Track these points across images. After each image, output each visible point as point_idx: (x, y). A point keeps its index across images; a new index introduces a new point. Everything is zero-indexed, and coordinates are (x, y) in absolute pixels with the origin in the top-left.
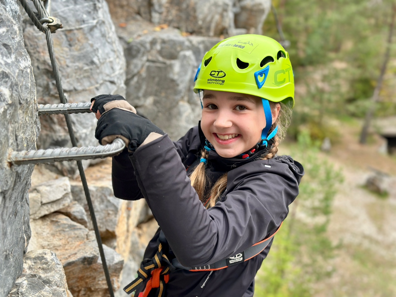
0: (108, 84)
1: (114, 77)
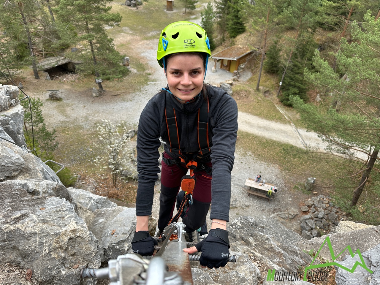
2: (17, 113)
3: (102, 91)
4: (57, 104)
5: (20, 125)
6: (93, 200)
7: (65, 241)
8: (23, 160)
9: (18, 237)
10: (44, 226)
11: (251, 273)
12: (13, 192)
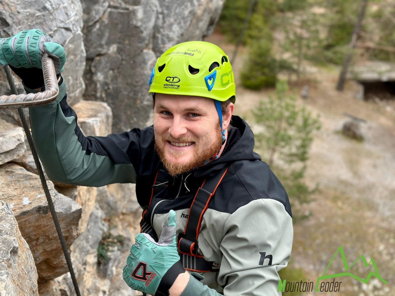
0: (63, 30)
1: (68, 23)
4: (350, 145)
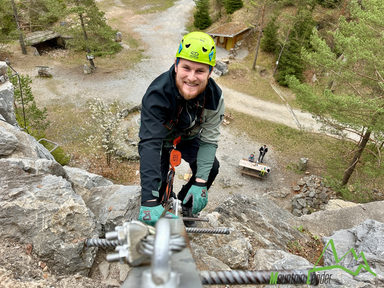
2: (6, 91)
3: (94, 68)
4: (47, 81)
5: (11, 102)
6: (90, 178)
7: (64, 217)
8: (16, 138)
9: (17, 213)
10: (42, 203)
11: (243, 247)
12: (9, 170)
